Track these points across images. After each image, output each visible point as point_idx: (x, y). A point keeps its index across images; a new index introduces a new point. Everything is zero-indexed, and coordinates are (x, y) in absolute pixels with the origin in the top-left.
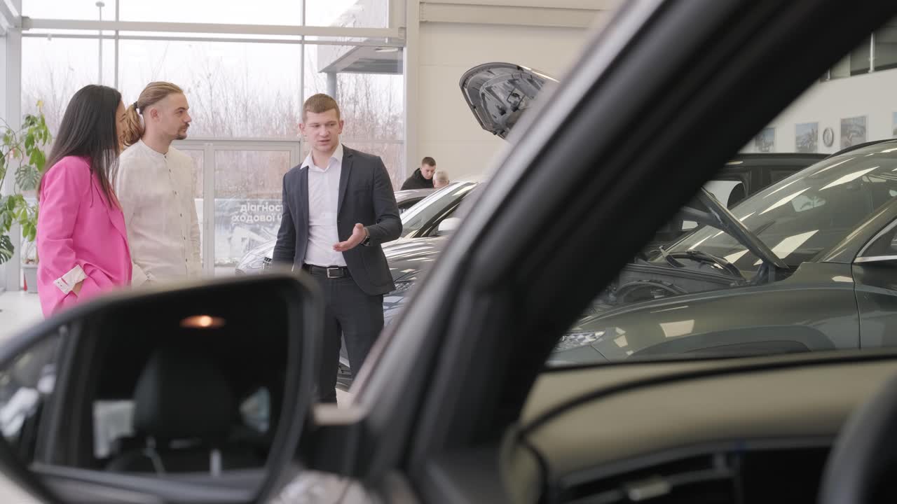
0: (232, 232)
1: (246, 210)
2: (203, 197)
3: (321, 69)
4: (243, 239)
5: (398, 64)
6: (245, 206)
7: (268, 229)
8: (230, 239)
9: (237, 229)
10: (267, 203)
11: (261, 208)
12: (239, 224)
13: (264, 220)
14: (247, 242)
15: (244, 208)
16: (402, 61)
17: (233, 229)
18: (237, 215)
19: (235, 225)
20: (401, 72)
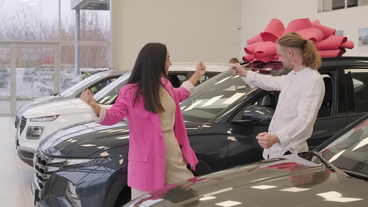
0: (33, 83)
1: (39, 73)
2: (10, 67)
3: (73, 8)
4: (38, 87)
5: (108, 6)
6: (39, 72)
7: (50, 82)
8: (32, 87)
9: (35, 82)
10: (49, 70)
11: (46, 73)
12: (36, 80)
13: (48, 78)
14: (40, 88)
15: (38, 72)
16: (109, 5)
17: (33, 82)
18: (35, 76)
19: (34, 81)
20: (109, 10)
